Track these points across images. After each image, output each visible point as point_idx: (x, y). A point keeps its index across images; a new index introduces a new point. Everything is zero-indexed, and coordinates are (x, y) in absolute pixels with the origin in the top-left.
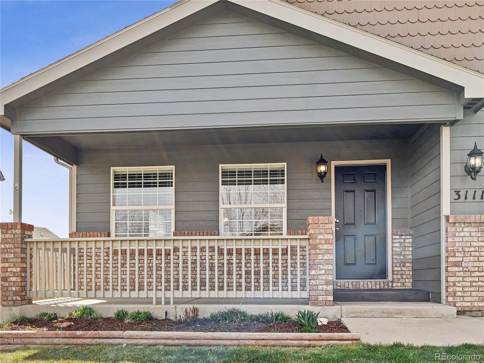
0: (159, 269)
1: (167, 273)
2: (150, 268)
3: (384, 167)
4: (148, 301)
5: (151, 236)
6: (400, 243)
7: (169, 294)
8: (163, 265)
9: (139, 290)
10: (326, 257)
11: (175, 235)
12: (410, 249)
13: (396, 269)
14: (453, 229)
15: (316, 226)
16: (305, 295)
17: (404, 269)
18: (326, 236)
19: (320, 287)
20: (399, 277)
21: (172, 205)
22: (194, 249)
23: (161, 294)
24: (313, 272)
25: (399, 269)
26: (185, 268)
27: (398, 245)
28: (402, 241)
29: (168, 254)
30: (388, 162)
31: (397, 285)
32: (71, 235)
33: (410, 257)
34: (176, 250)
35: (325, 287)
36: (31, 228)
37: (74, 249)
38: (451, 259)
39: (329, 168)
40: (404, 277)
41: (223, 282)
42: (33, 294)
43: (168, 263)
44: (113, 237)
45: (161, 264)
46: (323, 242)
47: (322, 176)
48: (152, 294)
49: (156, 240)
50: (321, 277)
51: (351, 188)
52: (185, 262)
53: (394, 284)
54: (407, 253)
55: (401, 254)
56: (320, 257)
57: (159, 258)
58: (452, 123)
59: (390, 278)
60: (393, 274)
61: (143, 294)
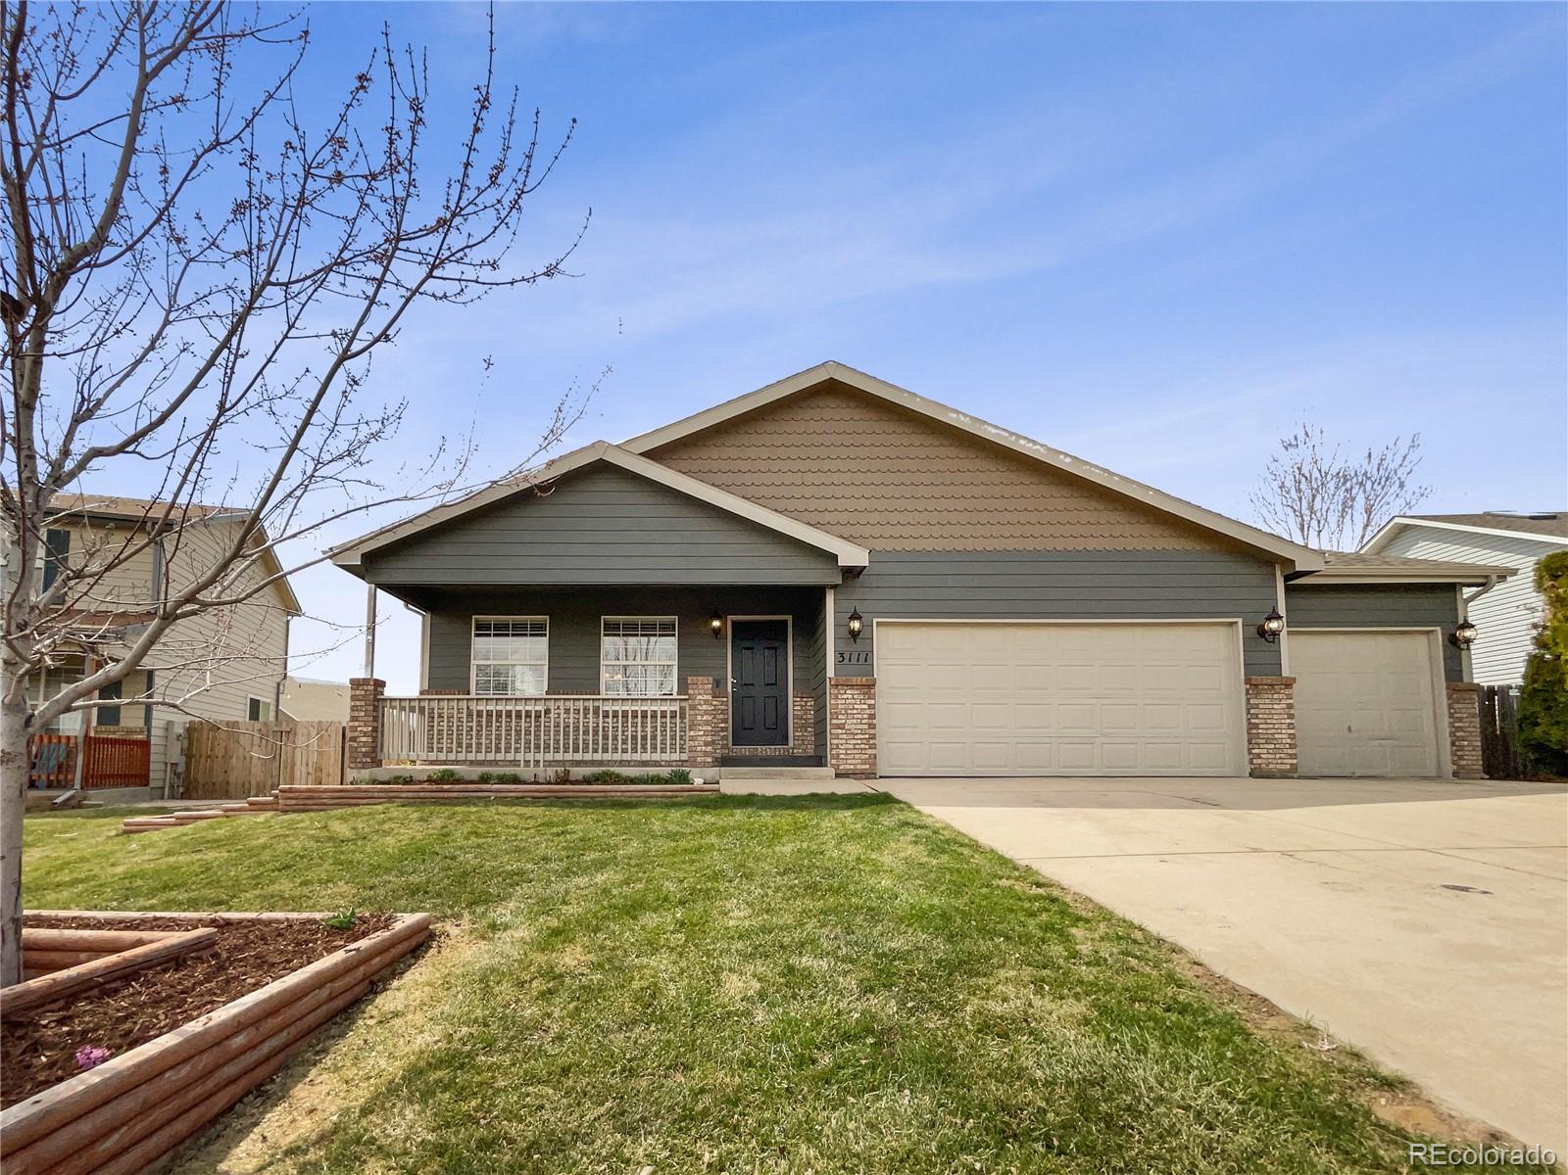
0: (528, 733)
1: (537, 737)
2: (518, 732)
3: (786, 621)
4: (515, 763)
5: (518, 695)
6: (802, 706)
7: (540, 757)
8: (532, 729)
9: (496, 752)
10: (705, 718)
11: (547, 693)
12: (812, 712)
13: (797, 734)
14: (836, 691)
15: (695, 686)
16: (684, 757)
17: (806, 734)
18: (706, 697)
19: (699, 749)
20: (800, 742)
21: (545, 660)
22: (567, 711)
23: (530, 757)
24: (692, 733)
25: (800, 734)
26: (557, 733)
27: (799, 708)
28: (803, 703)
29: (538, 716)
30: (789, 618)
31: (798, 752)
32: (422, 693)
33: (812, 721)
34: (547, 711)
35: (704, 748)
36: (382, 684)
37: (424, 707)
38: (834, 721)
39: (724, 624)
40: (806, 742)
41: (598, 744)
42: (384, 756)
43: (538, 727)
44: (473, 695)
45: (530, 727)
46: (702, 702)
47: (716, 632)
48: (520, 757)
49: (526, 699)
50: (700, 738)
51: (749, 645)
52: (557, 725)
53: (795, 751)
54: (809, 717)
55: (802, 718)
56: (699, 717)
57: (528, 720)
58: (834, 587)
59: (791, 744)
60: (794, 740)
61: (510, 757)
